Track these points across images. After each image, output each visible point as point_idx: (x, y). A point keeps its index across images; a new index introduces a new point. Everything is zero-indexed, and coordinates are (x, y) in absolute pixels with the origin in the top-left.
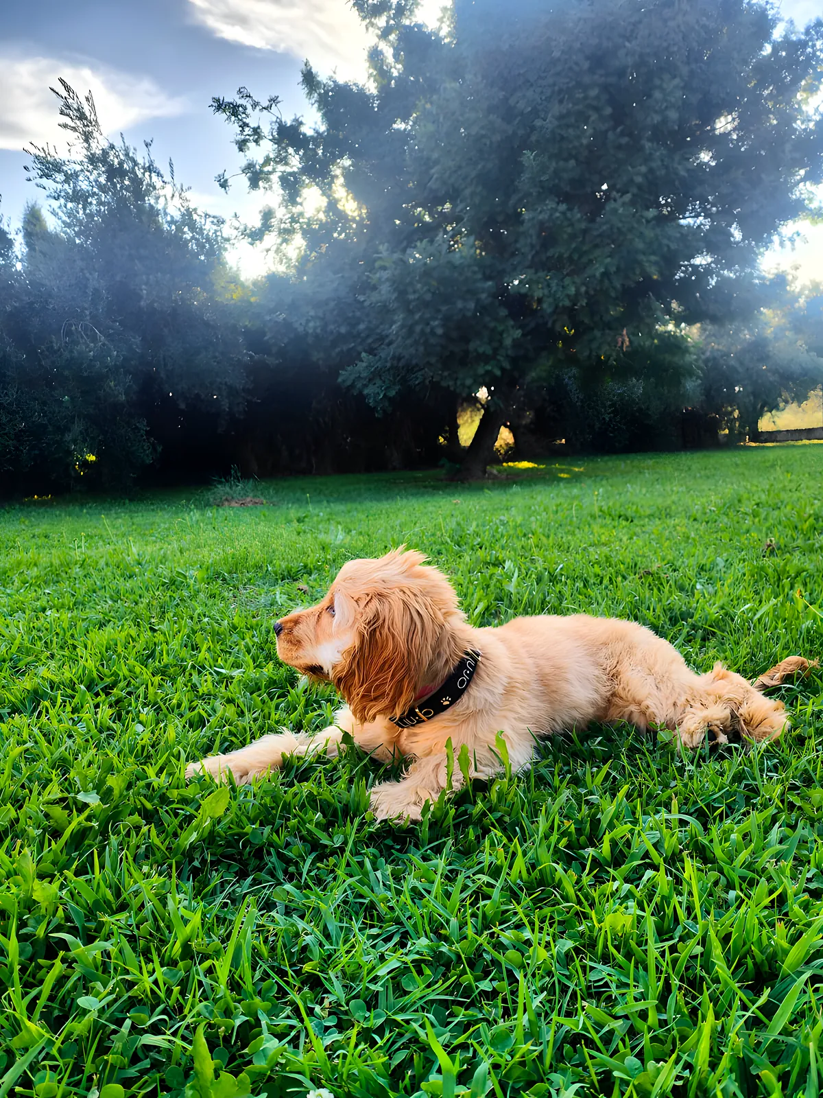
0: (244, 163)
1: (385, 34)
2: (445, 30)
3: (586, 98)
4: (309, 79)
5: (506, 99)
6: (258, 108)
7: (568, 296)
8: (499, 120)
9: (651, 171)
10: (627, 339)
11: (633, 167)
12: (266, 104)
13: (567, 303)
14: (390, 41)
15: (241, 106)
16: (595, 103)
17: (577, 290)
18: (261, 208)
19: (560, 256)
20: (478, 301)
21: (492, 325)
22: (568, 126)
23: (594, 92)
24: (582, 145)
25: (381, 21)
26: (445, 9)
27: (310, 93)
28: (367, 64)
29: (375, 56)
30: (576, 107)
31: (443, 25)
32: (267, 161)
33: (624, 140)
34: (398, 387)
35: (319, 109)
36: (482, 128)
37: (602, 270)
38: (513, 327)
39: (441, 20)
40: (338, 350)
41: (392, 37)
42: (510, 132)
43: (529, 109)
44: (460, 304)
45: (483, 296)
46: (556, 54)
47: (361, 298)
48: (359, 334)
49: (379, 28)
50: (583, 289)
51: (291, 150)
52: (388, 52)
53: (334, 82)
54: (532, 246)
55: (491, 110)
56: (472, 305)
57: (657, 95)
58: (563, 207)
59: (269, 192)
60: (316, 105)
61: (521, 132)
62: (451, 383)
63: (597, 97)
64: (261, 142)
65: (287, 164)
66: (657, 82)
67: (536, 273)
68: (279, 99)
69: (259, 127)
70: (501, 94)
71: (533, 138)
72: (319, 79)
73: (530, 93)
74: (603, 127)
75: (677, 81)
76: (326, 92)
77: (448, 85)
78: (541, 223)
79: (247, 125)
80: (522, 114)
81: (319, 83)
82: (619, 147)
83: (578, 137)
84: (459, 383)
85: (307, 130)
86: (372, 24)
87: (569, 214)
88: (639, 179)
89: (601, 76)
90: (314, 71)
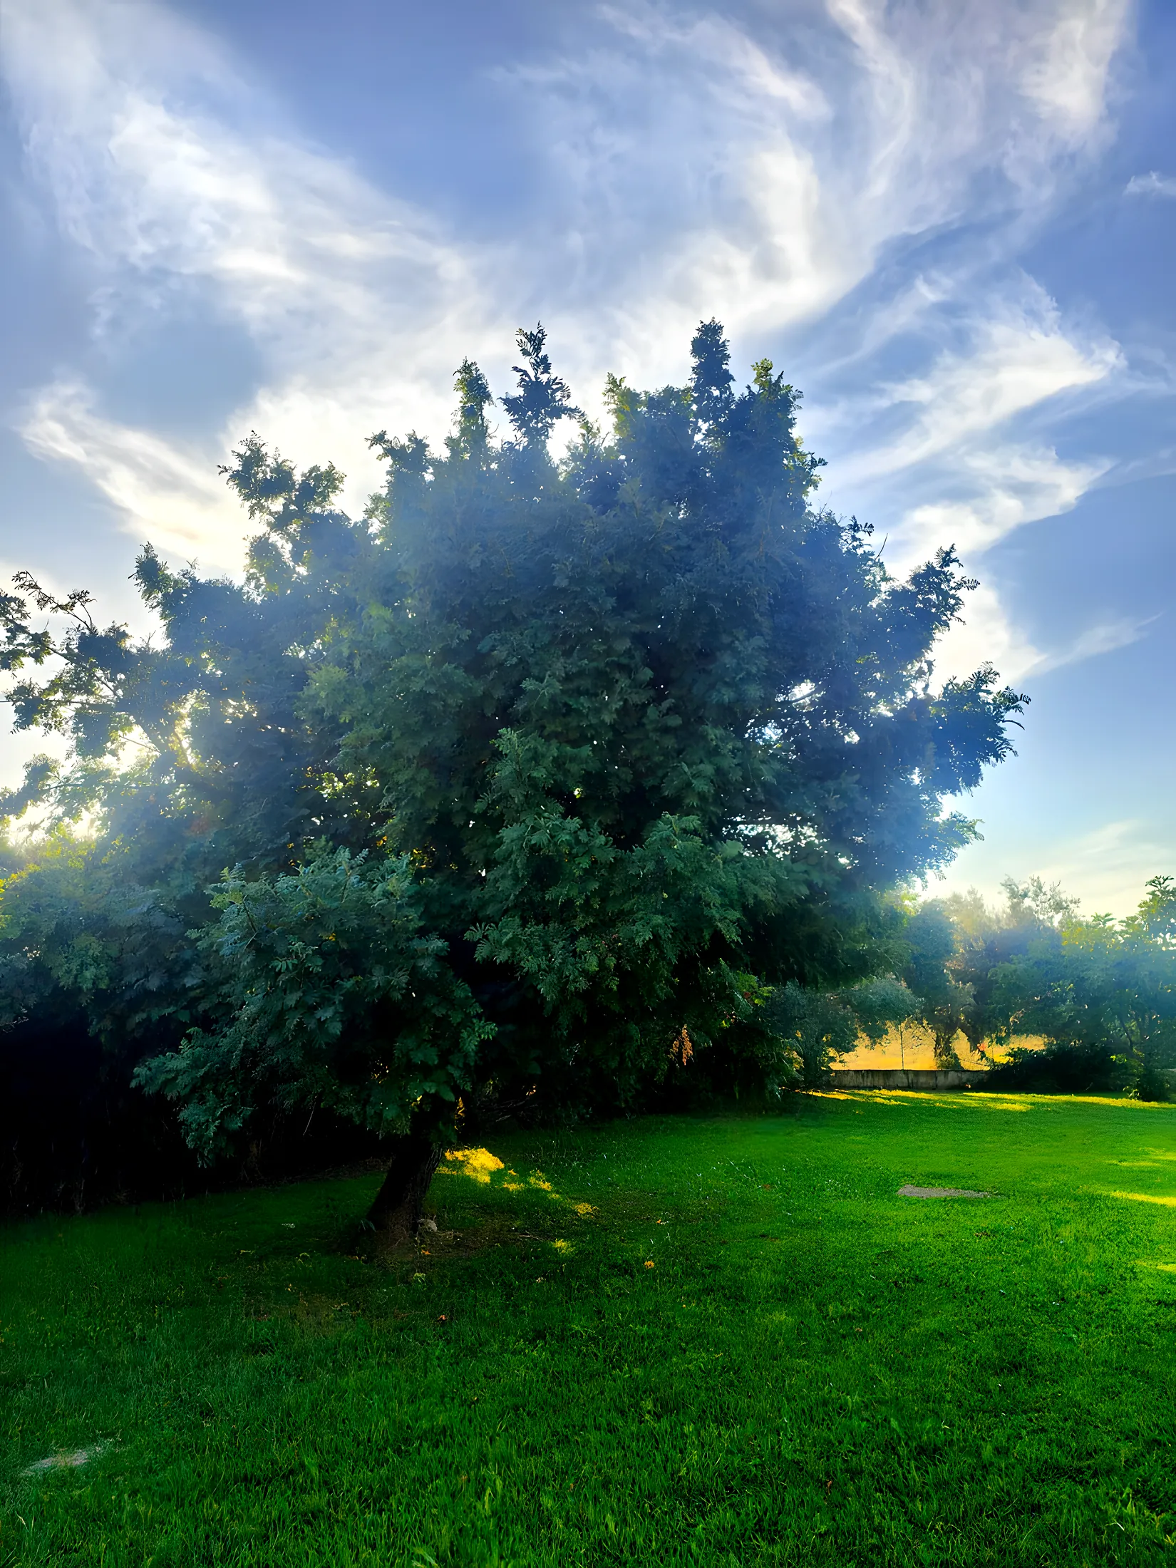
0: (12, 686)
1: (280, 523)
2: (375, 526)
3: (608, 652)
4: (150, 572)
5: (473, 640)
6: (49, 606)
7: (584, 973)
8: (461, 672)
9: (719, 771)
10: (688, 1045)
11: (690, 766)
12: (64, 600)
13: (583, 984)
14: (288, 534)
15: (14, 600)
16: (624, 661)
17: (601, 963)
18: (29, 759)
19: (569, 902)
20: (414, 971)
21: (439, 1012)
22: (579, 692)
23: (624, 645)
24: (603, 722)
25: (277, 505)
26: (376, 499)
27: (148, 593)
28: (248, 561)
29: (261, 549)
30: (595, 664)
31: (374, 520)
32: (54, 686)
33: (675, 721)
34: (248, 1110)
35: (163, 616)
36: (431, 682)
37: (649, 936)
38: (479, 1016)
39: (370, 513)
40: (139, 1017)
41: (293, 528)
42: (480, 693)
43: (515, 660)
44: (378, 978)
45: (425, 964)
46: (560, 582)
47: (193, 934)
48: (185, 990)
49: (271, 513)
50: (611, 962)
51: (99, 673)
52: (286, 548)
53: (193, 579)
54: (516, 879)
55: (448, 654)
56: (402, 978)
57: (728, 660)
58: (574, 823)
59: (54, 731)
60: (159, 609)
61: (499, 693)
62: (353, 1109)
63: (628, 652)
64: (46, 659)
65: (90, 693)
66: (726, 639)
67: (524, 925)
68: (89, 596)
69: (45, 634)
70: (465, 634)
71: (520, 706)
72: (168, 572)
73: (514, 638)
74: (637, 698)
75: (758, 641)
76: (178, 592)
77: (374, 613)
78: (535, 849)
79: (23, 629)
80: (501, 665)
81: (167, 577)
82: (666, 730)
83: (597, 711)
84: (370, 1111)
85: (133, 644)
86: (261, 508)
87: (583, 836)
88: (701, 785)
89: (633, 621)
90: (159, 560)
